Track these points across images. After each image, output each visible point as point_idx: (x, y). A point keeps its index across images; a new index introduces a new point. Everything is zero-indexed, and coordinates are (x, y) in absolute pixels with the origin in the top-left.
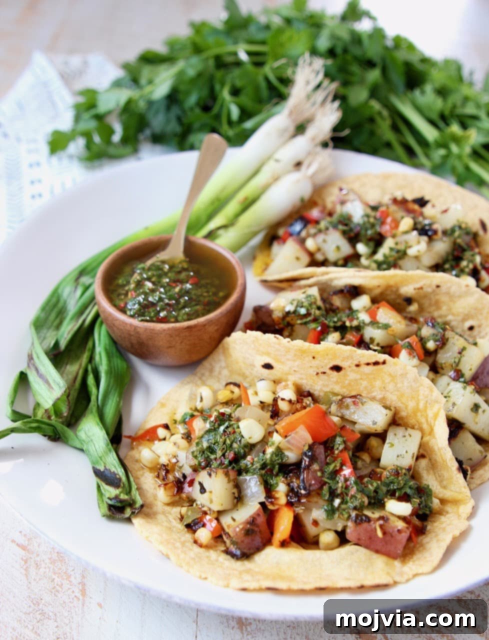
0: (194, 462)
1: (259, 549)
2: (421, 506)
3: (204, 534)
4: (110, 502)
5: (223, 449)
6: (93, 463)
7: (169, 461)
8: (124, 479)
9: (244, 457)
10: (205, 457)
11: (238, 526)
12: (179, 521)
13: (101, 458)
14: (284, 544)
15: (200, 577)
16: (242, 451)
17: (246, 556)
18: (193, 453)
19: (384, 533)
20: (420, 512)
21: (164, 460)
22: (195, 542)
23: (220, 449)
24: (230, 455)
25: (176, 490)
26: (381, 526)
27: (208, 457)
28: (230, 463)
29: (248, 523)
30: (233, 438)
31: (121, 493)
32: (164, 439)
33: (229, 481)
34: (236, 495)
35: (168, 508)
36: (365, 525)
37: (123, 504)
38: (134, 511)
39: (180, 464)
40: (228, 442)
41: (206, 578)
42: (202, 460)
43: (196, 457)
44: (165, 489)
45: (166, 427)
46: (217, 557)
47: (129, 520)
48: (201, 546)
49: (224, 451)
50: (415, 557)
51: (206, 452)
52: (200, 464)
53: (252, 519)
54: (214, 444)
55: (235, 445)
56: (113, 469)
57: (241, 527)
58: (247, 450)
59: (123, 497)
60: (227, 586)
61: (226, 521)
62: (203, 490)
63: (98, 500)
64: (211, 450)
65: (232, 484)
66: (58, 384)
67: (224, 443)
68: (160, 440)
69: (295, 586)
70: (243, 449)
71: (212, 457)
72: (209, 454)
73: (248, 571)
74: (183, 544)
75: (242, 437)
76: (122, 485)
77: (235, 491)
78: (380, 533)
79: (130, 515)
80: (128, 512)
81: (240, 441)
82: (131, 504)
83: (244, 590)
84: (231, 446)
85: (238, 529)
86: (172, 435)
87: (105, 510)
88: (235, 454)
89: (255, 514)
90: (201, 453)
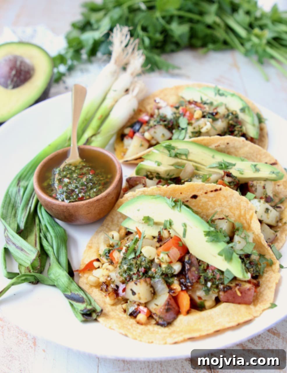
0: (122, 278)
1: (175, 319)
2: (254, 272)
3: (142, 317)
4: (82, 312)
5: (137, 267)
6: (64, 291)
7: (106, 280)
8: (85, 297)
9: (150, 269)
10: (127, 274)
11: (161, 308)
12: (123, 313)
13: (67, 287)
14: (188, 312)
15: (149, 342)
16: (148, 266)
17: (169, 324)
18: (119, 273)
19: (241, 293)
20: (254, 275)
21: (102, 280)
22: (138, 323)
23: (135, 268)
24: (142, 270)
25: (115, 295)
26: (239, 289)
27: (129, 274)
28: (144, 274)
29: (165, 305)
30: (140, 260)
31: (87, 305)
32: (99, 267)
33: (147, 285)
34: (153, 292)
35: (114, 307)
36: (229, 291)
37: (90, 311)
38: (98, 314)
39: (113, 280)
40: (138, 262)
41: (152, 342)
42: (127, 277)
43: (122, 275)
44: (109, 297)
45: (98, 260)
46: (153, 328)
47: (96, 320)
48: (142, 324)
49: (137, 268)
50: (260, 301)
51: (127, 272)
52: (126, 279)
53: (167, 302)
54: (130, 265)
55: (143, 263)
56: (76, 293)
57: (163, 308)
58: (150, 264)
59: (89, 307)
60: (166, 343)
61: (152, 307)
62: (134, 293)
63: (74, 312)
64: (130, 269)
65: (149, 286)
66: (32, 251)
67: (136, 263)
68: (96, 269)
69: (204, 333)
70: (148, 264)
71: (132, 273)
72: (129, 272)
73: (174, 332)
74: (131, 325)
75: (145, 257)
76: (86, 301)
77: (151, 289)
78: (239, 294)
79: (96, 317)
80: (94, 316)
81: (145, 260)
82: (94, 311)
83: (176, 343)
84: (141, 264)
85: (161, 310)
86: (103, 264)
87: (81, 318)
88: (145, 268)
89: (168, 299)
90: (125, 273)
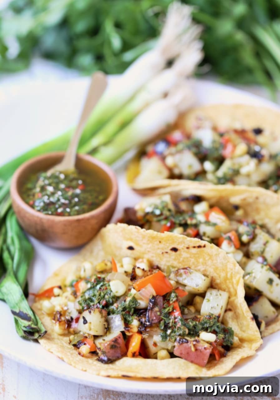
0: (79, 307)
1: (118, 358)
2: (225, 340)
3: (85, 349)
4: (25, 329)
5: (99, 299)
6: (11, 307)
7: (62, 308)
8: (33, 317)
9: (112, 304)
10: (87, 303)
11: (106, 343)
12: (68, 344)
13: (17, 304)
14: (134, 355)
15: (82, 370)
16: (111, 300)
17: (110, 361)
18: (79, 302)
19: (196, 350)
20: (225, 344)
21: (58, 308)
22: (79, 354)
23: (97, 299)
24: (104, 302)
25: (67, 326)
26: (194, 345)
27: (89, 304)
28: (103, 307)
29: (113, 341)
30: (105, 292)
31: (32, 324)
32: (58, 296)
33: (102, 317)
34: (106, 326)
35: (61, 337)
36: (185, 345)
37: (34, 331)
38: (40, 334)
39: (69, 311)
40: (102, 294)
41: (85, 371)
42: (84, 306)
43: (81, 304)
44: (60, 325)
45: (60, 288)
46: (93, 362)
47: (36, 341)
48: (83, 356)
49: (99, 300)
51: (87, 301)
52: (83, 308)
53: (115, 339)
54: (93, 296)
55: (106, 296)
56: (25, 312)
57: (108, 343)
58: (114, 300)
59: (33, 326)
60: (99, 375)
61: (99, 342)
62: (85, 322)
63: (16, 329)
64: (91, 300)
65: (103, 320)
67: (100, 295)
68: (55, 296)
69: (139, 375)
70: (112, 299)
71: (92, 304)
72: (89, 302)
73: (112, 369)
74: (72, 354)
75: (111, 291)
76: (32, 320)
77: (106, 323)
78: (193, 349)
79: (38, 338)
80: (36, 336)
81: (110, 294)
82: (38, 331)
83: (109, 376)
84: (104, 297)
85: (106, 345)
86: (64, 292)
87: (23, 334)
88: (106, 302)
89: (117, 336)
90: (84, 301)
